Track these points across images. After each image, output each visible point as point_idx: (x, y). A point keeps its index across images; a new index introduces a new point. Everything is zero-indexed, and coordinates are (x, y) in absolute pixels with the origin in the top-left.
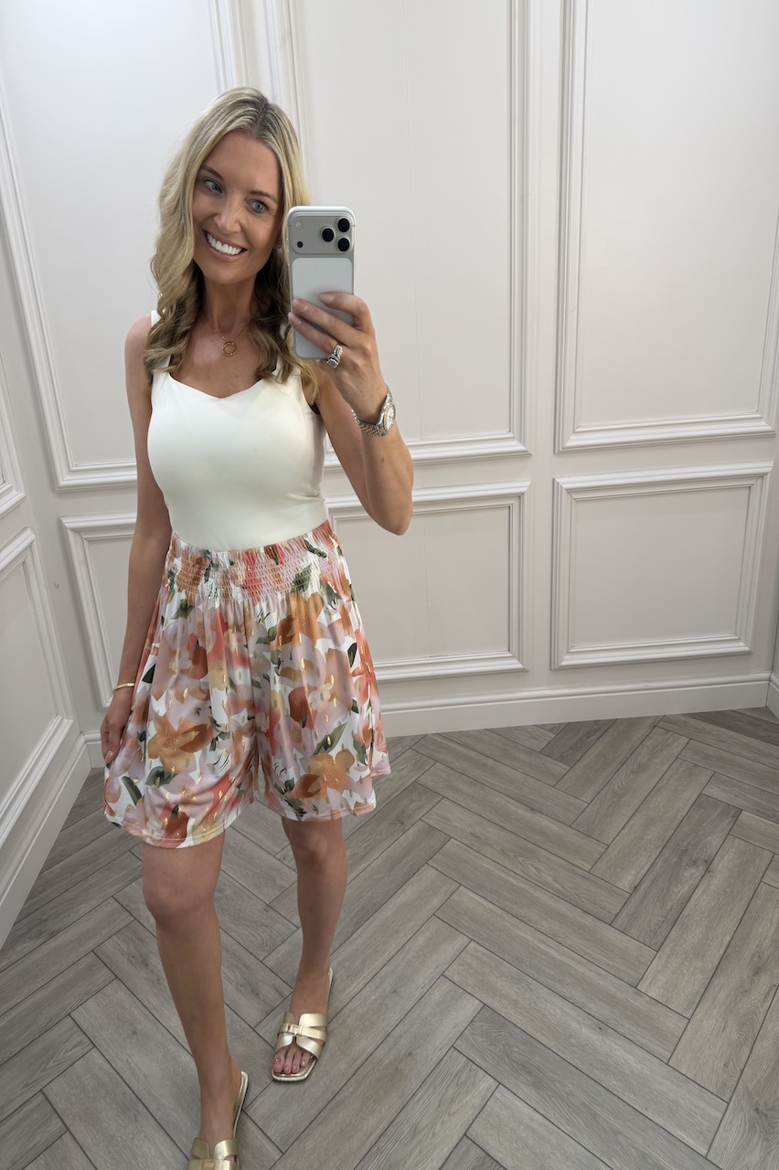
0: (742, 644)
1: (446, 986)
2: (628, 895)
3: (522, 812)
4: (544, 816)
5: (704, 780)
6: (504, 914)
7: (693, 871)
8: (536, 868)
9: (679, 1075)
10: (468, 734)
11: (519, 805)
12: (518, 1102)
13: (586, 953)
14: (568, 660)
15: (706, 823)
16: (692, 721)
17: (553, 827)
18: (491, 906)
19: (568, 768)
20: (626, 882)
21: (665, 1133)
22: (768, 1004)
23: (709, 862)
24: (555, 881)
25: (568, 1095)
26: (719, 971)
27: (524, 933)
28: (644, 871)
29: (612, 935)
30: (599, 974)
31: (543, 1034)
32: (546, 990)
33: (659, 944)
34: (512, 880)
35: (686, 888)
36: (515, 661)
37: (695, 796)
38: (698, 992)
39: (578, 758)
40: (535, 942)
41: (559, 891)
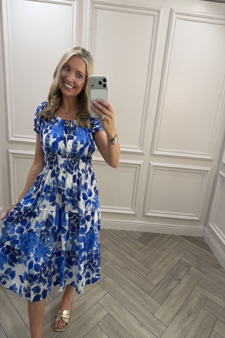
0: (197, 218)
1: (98, 305)
2: (155, 286)
3: (129, 257)
4: (135, 259)
5: (182, 255)
6: (119, 286)
7: (175, 282)
8: (130, 274)
10: (117, 231)
11: (128, 254)
13: (141, 302)
14: (148, 214)
15: (180, 268)
16: (181, 238)
17: (137, 263)
18: (115, 283)
19: (144, 246)
20: (155, 282)
22: (191, 326)
23: (180, 280)
24: (135, 279)
26: (178, 314)
27: (123, 293)
28: (161, 280)
29: (149, 298)
30: (143, 309)
31: (124, 325)
32: (127, 311)
33: (162, 302)
34: (122, 276)
35: (172, 287)
36: (133, 212)
37: (179, 260)
38: (171, 319)
39: (147, 243)
40: (126, 296)
41: (136, 282)
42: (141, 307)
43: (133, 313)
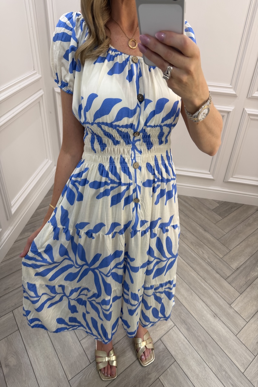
2: (234, 271)
3: (201, 230)
4: (209, 234)
6: (188, 265)
8: (202, 252)
9: (239, 341)
11: (200, 227)
12: (180, 333)
13: (215, 288)
14: (231, 180)
18: (184, 261)
19: (222, 218)
20: (234, 265)
21: (230, 360)
24: (209, 258)
25: (198, 336)
27: (193, 274)
28: (242, 263)
29: (225, 284)
30: (218, 296)
31: (193, 312)
32: (198, 297)
33: (242, 292)
34: (193, 254)
36: (211, 176)
39: (226, 215)
40: (197, 278)
41: (209, 263)
42: (215, 294)
43: (205, 299)
